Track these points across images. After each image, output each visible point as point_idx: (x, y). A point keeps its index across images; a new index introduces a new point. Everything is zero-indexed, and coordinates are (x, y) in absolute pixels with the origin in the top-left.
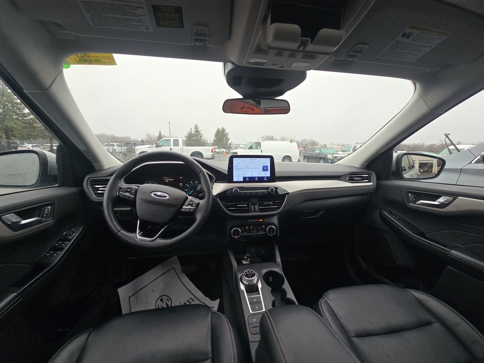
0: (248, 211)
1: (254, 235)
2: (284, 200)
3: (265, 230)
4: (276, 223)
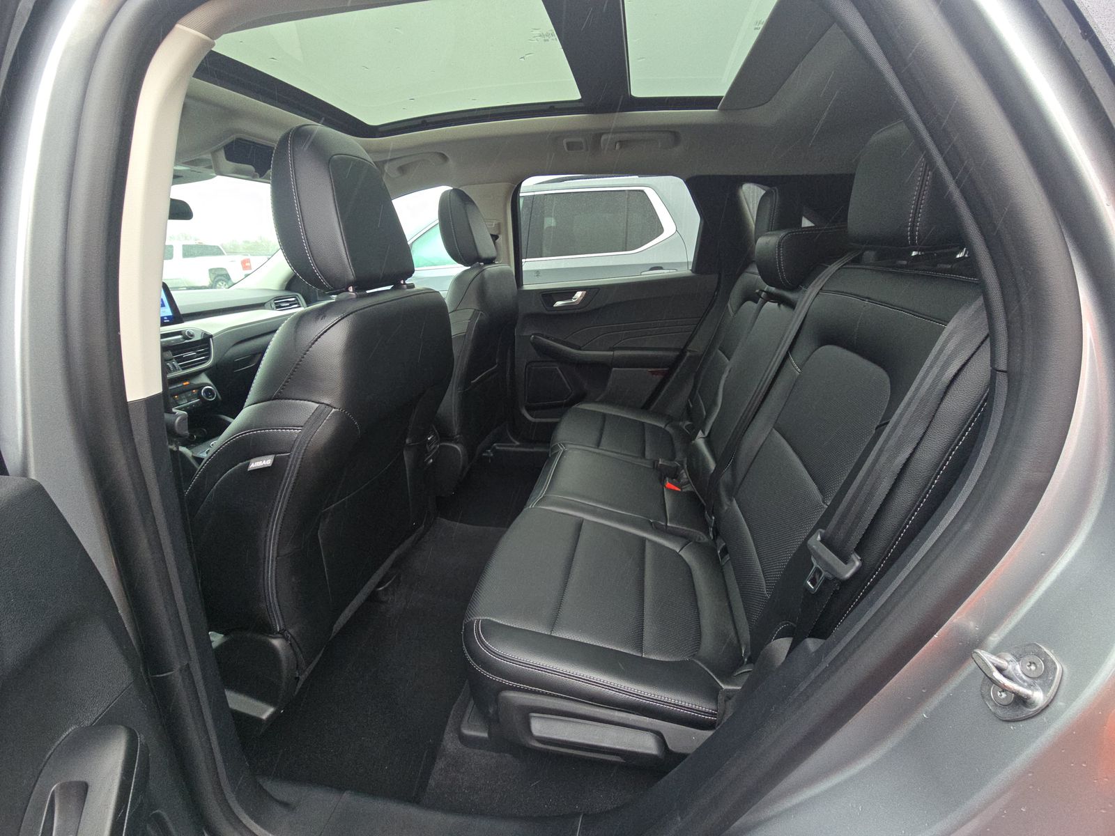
2: (209, 346)
3: (199, 396)
4: (209, 382)
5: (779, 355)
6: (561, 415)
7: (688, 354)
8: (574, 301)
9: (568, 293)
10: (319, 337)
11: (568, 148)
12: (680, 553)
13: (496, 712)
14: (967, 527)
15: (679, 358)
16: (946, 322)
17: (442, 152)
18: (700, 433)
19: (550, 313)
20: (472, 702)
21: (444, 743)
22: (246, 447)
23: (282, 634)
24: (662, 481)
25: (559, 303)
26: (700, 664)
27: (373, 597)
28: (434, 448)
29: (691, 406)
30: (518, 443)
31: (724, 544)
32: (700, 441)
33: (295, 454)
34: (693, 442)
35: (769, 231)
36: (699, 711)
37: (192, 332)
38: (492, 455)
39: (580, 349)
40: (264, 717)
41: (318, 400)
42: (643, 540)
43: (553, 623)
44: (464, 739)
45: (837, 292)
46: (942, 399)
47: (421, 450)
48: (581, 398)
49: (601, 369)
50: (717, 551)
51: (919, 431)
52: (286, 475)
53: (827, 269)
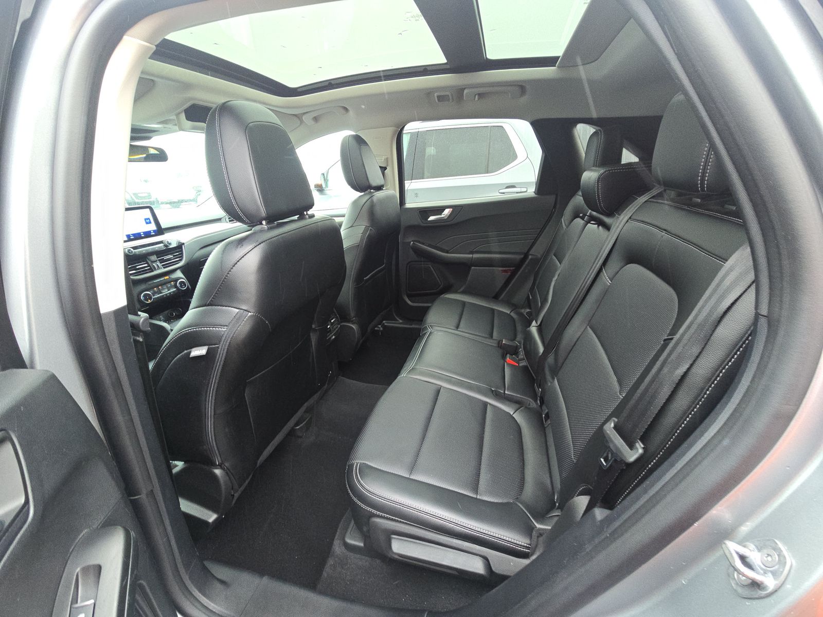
0: (151, 270)
1: (166, 294)
2: (182, 251)
3: (175, 286)
4: (184, 277)
5: (595, 268)
6: (433, 301)
7: (530, 257)
8: (443, 216)
9: (439, 210)
10: (238, 261)
11: (439, 100)
12: (513, 416)
13: (368, 531)
14: (726, 442)
15: (523, 261)
16: (725, 260)
17: (345, 106)
18: (534, 323)
19: (425, 225)
20: (353, 522)
21: (333, 547)
22: (190, 339)
23: (220, 466)
24: (504, 357)
25: (432, 218)
26: (521, 506)
27: (292, 433)
28: (337, 328)
29: (531, 298)
30: (401, 321)
31: (547, 411)
32: (534, 329)
33: (222, 346)
34: (528, 329)
35: (594, 166)
36: (517, 544)
37: (170, 241)
38: (382, 329)
39: (447, 252)
40: (211, 520)
41: (238, 307)
42: (485, 404)
43: (412, 468)
44: (347, 546)
45: (643, 222)
46: (716, 326)
47: (324, 332)
48: (448, 289)
49: (462, 268)
50: (542, 415)
51: (695, 350)
52: (217, 360)
53: (637, 201)
